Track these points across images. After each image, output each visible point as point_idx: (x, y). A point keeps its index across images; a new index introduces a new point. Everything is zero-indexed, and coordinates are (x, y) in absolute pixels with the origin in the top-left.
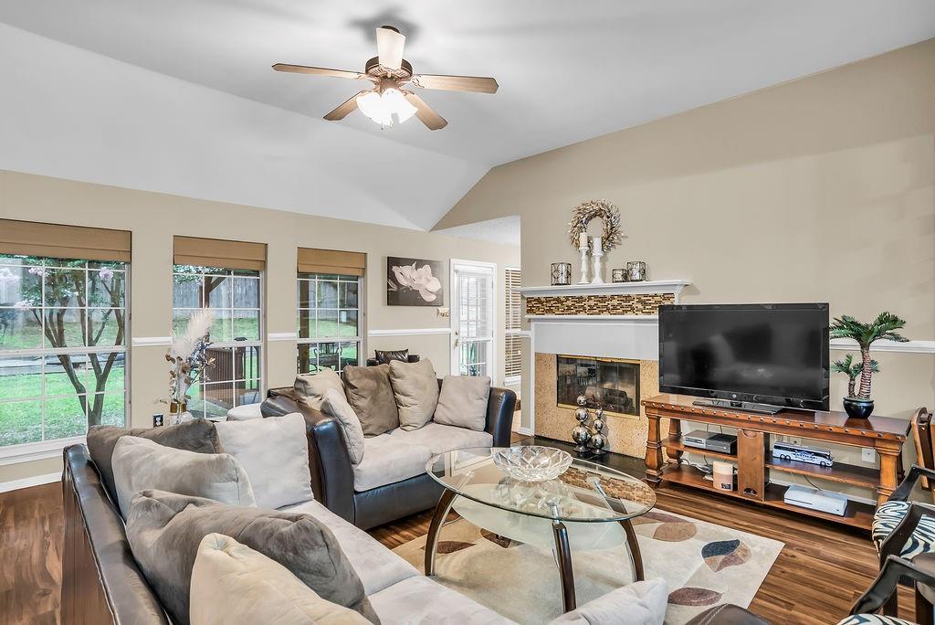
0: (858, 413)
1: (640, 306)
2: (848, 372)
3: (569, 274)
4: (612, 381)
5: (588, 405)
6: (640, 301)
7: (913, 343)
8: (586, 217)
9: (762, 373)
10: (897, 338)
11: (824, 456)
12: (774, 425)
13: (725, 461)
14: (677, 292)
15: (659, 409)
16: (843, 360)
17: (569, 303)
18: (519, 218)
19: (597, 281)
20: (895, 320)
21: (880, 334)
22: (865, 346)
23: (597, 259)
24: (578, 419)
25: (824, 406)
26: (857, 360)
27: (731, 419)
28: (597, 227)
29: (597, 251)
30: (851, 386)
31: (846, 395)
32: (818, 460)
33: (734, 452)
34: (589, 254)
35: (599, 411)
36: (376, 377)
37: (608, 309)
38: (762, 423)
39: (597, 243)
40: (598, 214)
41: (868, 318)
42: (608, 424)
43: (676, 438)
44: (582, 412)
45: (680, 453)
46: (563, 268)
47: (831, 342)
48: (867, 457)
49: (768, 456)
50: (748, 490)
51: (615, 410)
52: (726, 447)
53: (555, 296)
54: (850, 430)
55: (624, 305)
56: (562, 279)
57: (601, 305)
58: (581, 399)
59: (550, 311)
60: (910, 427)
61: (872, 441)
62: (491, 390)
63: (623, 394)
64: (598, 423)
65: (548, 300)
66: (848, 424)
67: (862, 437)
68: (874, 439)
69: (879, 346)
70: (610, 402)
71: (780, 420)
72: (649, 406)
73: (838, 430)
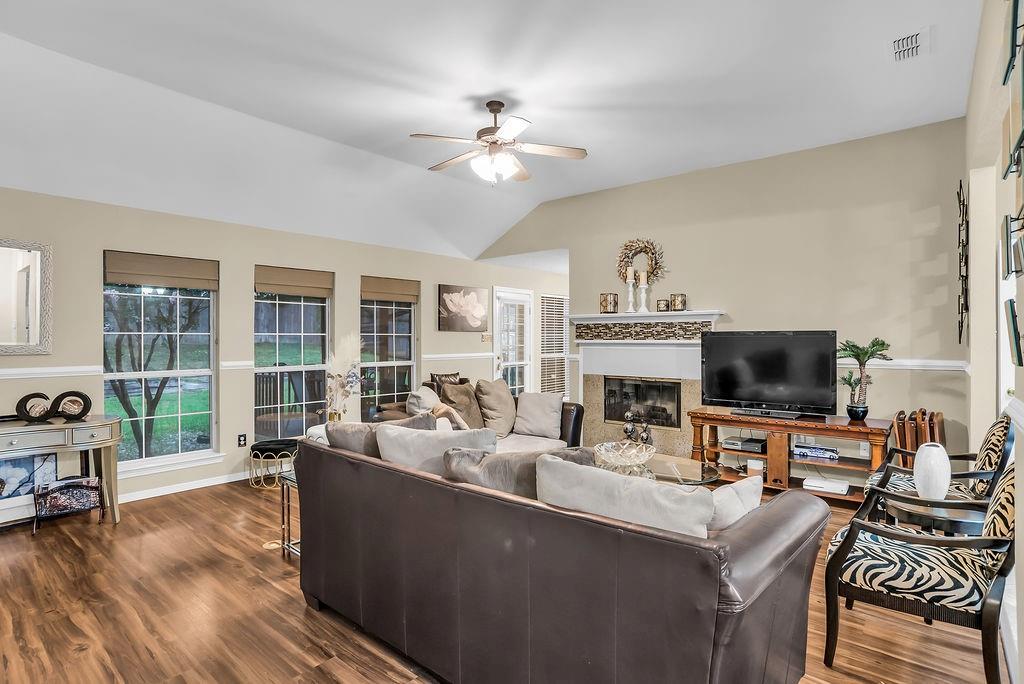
0: (857, 416)
1: (681, 332)
2: (850, 385)
3: (616, 304)
4: (652, 399)
5: (636, 420)
6: (682, 328)
7: (896, 362)
8: (631, 252)
9: (781, 390)
10: (885, 358)
11: (832, 451)
12: (796, 427)
13: (757, 459)
14: (713, 320)
15: (702, 418)
16: (847, 376)
17: (617, 329)
18: (567, 251)
19: (643, 310)
20: (883, 344)
21: (872, 355)
22: (862, 364)
23: (643, 291)
24: (626, 432)
25: (833, 410)
26: (856, 375)
27: (762, 424)
28: (642, 263)
29: (643, 284)
30: (853, 395)
31: (849, 403)
32: (828, 454)
33: (764, 451)
34: (636, 285)
35: (644, 425)
36: (467, 393)
37: (653, 335)
38: (786, 426)
39: (643, 276)
40: (644, 250)
41: (864, 343)
42: (652, 435)
43: (715, 443)
44: (629, 426)
45: (717, 455)
46: (610, 298)
47: (838, 361)
48: (863, 451)
49: (791, 454)
50: (775, 481)
51: (658, 424)
52: (757, 448)
53: (603, 323)
54: (851, 428)
55: (666, 331)
56: (610, 308)
57: (645, 331)
58: (629, 414)
59: (598, 336)
60: (892, 426)
61: (866, 435)
62: (564, 404)
63: (664, 410)
64: (644, 435)
65: (597, 326)
66: (850, 424)
67: (860, 433)
68: (868, 433)
69: (873, 363)
70: (654, 417)
71: (800, 423)
72: (694, 416)
73: (842, 428)
